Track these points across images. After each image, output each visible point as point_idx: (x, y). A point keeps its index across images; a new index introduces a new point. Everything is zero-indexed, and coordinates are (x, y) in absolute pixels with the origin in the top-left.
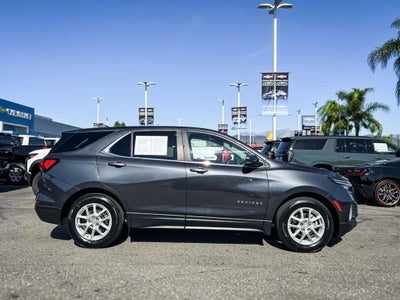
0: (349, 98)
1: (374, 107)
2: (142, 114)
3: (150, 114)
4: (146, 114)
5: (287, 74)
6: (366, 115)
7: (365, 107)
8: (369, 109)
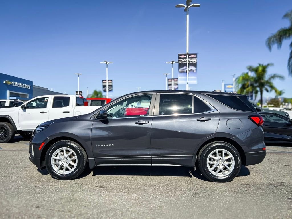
0: (256, 70)
1: (274, 77)
2: (105, 84)
3: (110, 84)
4: (107, 84)
5: (196, 54)
6: (268, 83)
7: (267, 77)
8: (270, 79)
